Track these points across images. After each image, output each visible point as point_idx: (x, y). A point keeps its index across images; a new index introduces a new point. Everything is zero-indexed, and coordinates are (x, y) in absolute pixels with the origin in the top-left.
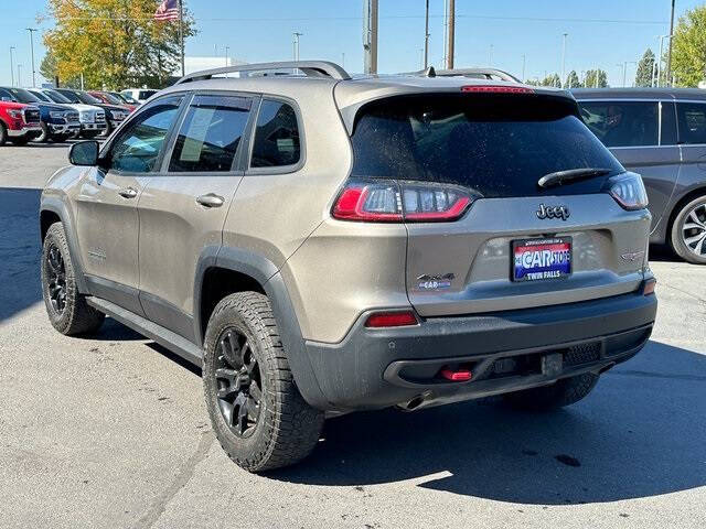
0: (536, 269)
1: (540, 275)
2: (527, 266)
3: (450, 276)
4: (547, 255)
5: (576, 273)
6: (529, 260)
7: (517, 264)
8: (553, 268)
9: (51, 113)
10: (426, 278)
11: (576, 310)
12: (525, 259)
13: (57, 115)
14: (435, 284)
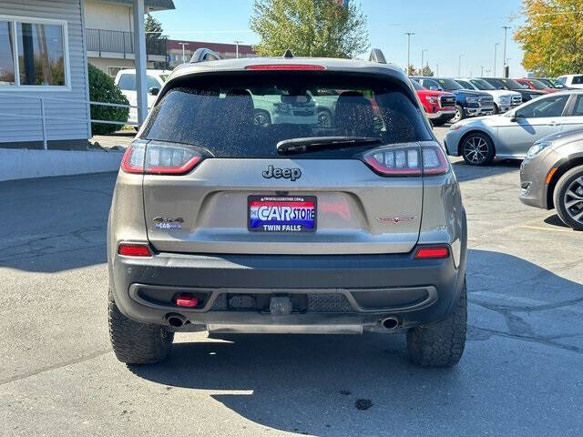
0: (274, 222)
1: (278, 228)
2: (265, 219)
3: (180, 220)
4: (286, 211)
5: (320, 230)
6: (266, 213)
7: (252, 216)
8: (293, 222)
9: (467, 99)
10: (161, 220)
11: (317, 261)
12: (261, 213)
13: (473, 101)
14: (168, 226)
